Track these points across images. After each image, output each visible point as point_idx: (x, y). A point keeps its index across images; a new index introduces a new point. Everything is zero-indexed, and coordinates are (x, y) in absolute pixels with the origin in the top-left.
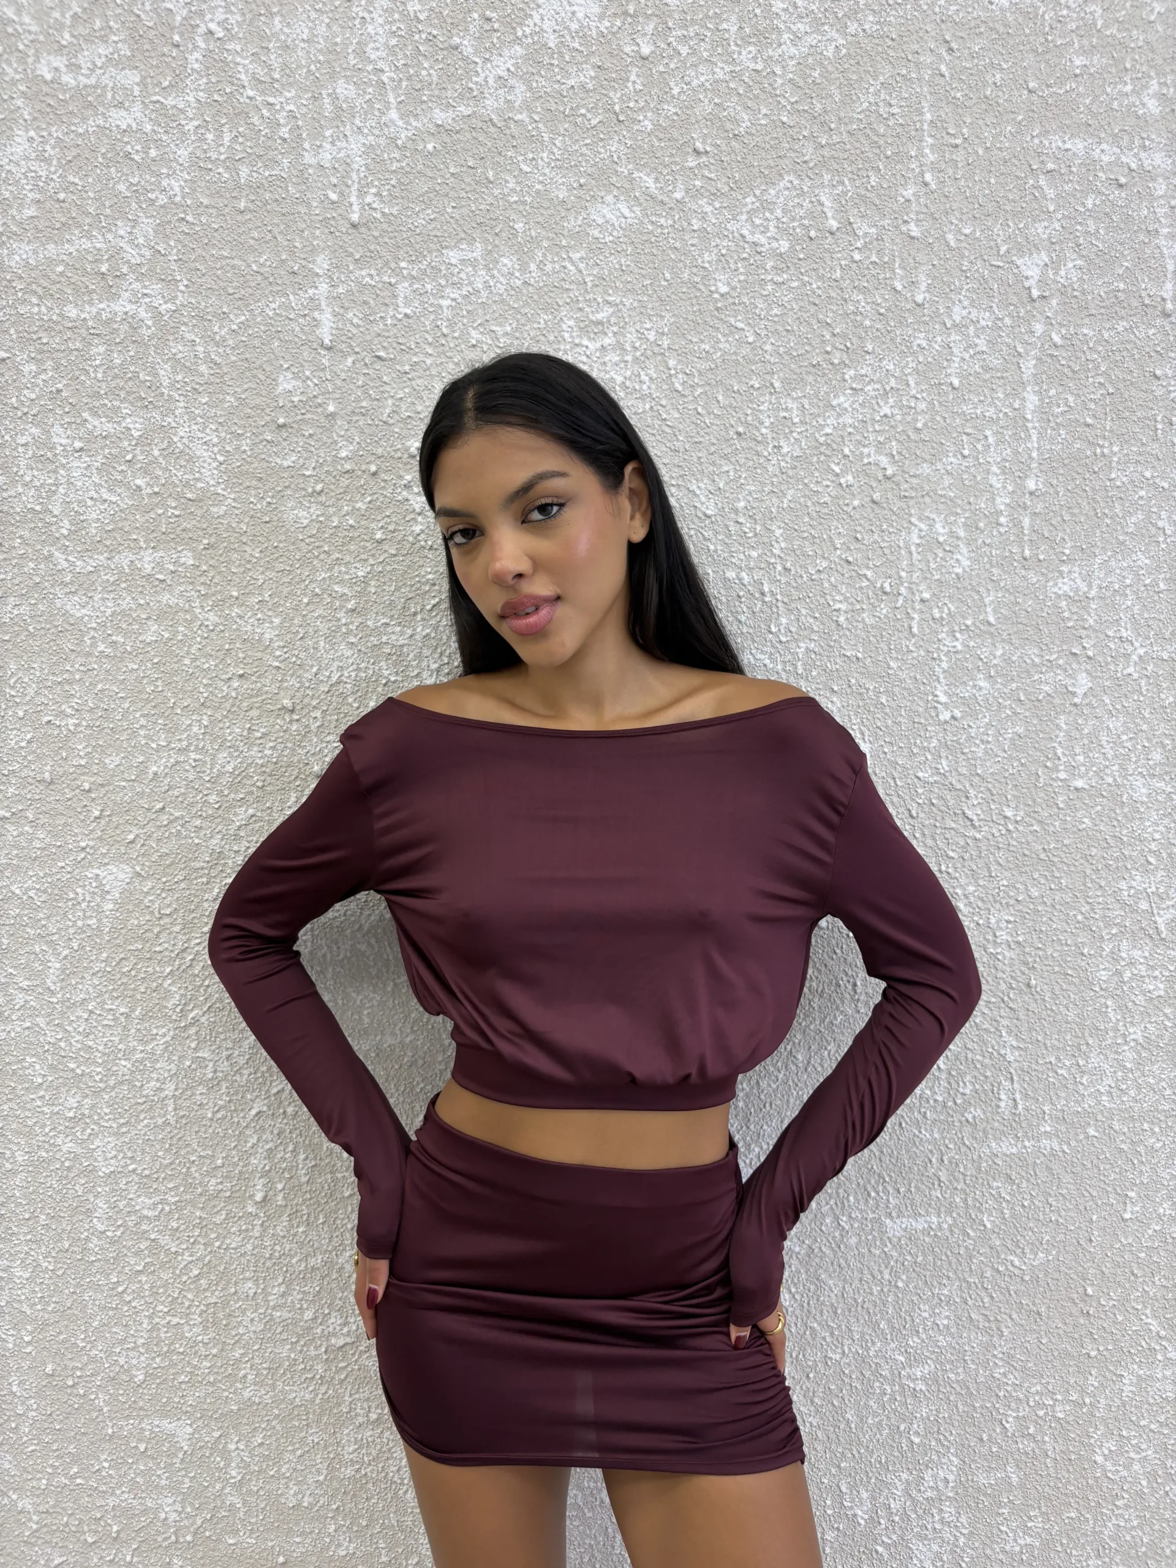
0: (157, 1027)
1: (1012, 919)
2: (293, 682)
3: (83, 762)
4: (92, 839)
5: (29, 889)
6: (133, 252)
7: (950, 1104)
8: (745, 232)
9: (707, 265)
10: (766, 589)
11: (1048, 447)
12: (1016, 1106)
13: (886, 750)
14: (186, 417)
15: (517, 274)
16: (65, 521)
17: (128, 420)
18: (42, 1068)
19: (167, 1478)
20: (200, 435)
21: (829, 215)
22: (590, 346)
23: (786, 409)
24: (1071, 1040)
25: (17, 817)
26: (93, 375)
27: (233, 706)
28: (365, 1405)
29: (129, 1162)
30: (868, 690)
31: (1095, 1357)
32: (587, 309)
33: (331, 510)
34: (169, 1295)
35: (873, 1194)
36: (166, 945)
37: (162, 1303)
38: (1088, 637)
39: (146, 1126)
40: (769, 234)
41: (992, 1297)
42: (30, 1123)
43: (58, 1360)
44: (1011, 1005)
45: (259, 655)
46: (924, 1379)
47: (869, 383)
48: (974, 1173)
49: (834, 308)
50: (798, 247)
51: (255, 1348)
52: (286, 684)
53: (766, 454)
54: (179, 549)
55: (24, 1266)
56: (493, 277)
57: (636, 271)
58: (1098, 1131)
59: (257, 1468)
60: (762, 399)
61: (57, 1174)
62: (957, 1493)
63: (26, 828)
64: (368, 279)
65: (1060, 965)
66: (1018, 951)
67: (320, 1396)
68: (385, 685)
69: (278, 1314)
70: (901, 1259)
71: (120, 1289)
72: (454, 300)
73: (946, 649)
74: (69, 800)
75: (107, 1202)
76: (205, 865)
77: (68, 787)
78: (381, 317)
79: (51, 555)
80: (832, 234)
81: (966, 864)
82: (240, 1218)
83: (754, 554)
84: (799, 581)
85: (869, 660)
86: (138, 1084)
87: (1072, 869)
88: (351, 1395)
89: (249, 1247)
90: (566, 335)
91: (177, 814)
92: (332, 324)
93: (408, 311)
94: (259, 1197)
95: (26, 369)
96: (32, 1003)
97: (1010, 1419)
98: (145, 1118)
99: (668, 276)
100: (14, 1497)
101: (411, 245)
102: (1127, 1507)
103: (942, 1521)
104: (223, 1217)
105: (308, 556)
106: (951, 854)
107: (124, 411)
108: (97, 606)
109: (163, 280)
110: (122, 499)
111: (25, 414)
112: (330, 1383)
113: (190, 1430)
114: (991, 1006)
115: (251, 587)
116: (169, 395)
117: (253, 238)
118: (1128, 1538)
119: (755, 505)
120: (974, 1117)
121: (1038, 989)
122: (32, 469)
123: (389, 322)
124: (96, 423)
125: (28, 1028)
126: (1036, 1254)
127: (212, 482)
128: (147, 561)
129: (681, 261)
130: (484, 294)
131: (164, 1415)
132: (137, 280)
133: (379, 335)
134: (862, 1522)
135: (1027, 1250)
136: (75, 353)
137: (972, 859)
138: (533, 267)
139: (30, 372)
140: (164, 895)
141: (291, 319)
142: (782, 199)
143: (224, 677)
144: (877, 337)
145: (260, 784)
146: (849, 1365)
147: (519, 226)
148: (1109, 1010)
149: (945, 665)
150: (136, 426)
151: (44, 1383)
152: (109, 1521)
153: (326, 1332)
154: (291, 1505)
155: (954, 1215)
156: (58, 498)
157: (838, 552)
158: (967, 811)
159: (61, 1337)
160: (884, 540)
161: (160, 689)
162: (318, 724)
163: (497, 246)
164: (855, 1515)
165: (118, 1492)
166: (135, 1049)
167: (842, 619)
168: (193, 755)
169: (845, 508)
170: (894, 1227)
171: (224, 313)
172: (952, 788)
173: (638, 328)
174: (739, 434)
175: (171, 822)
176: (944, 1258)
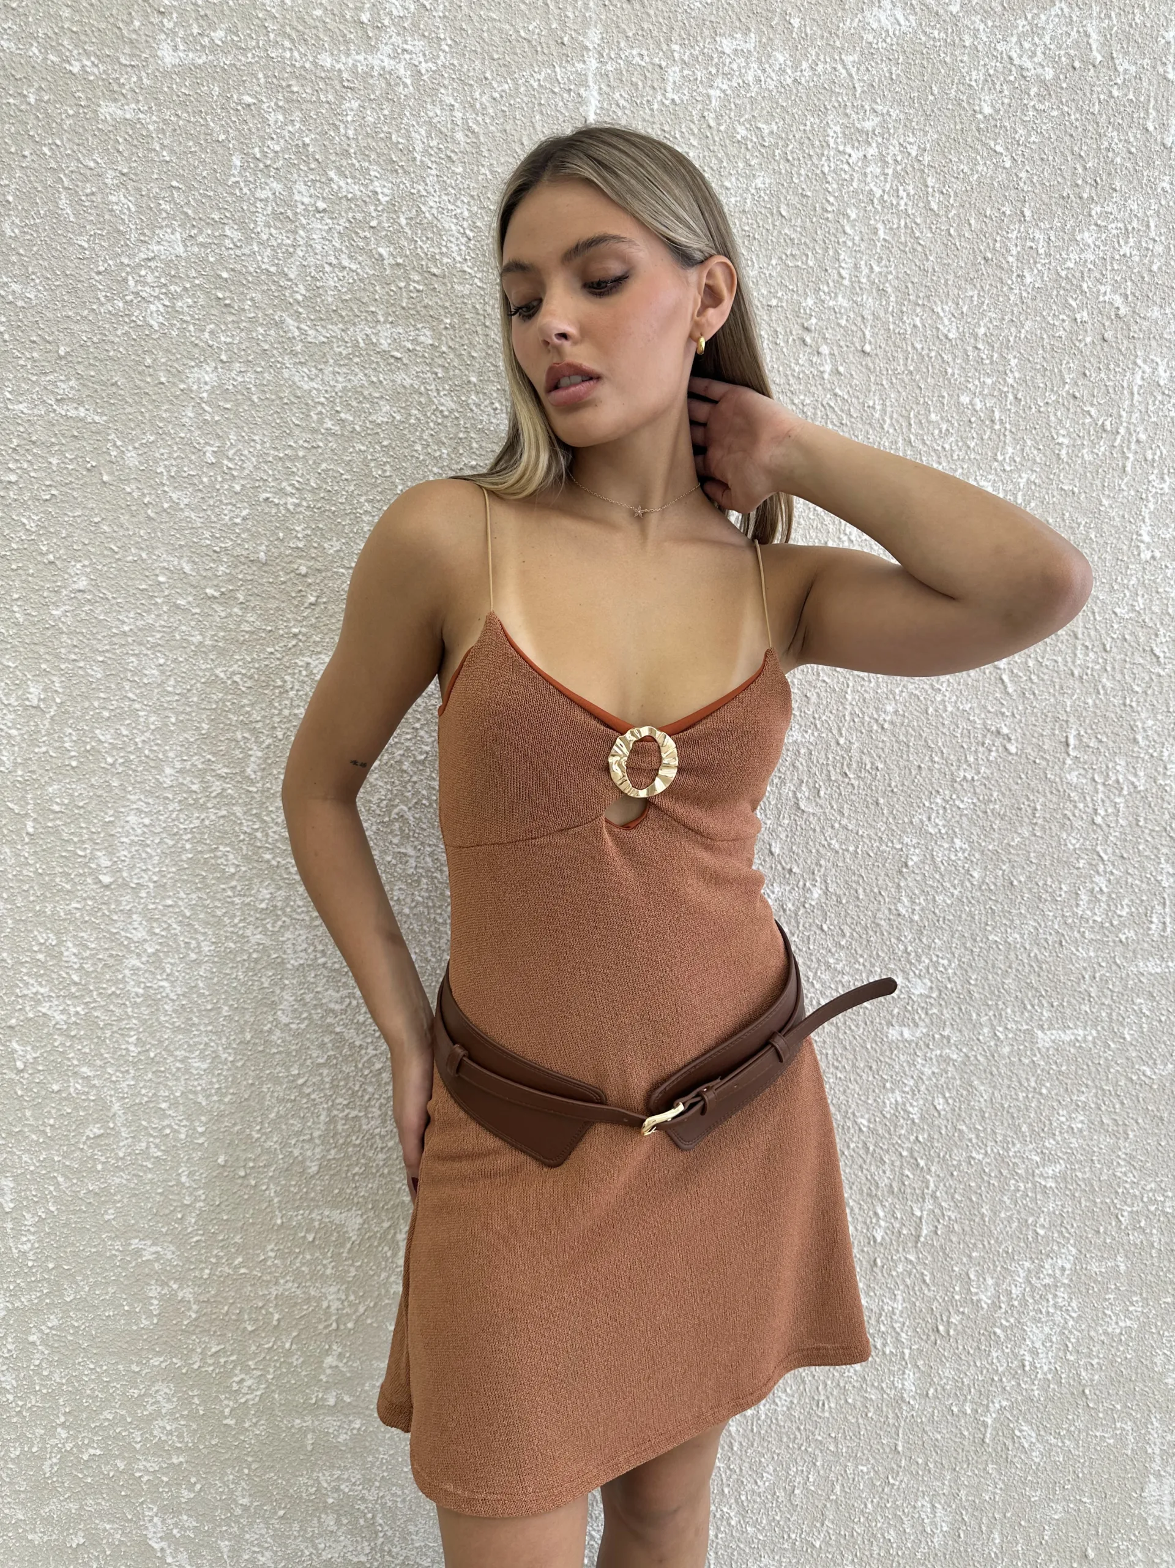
3: (301, 545)
4: (305, 626)
5: (234, 673)
7: (1107, 925)
8: (1014, 55)
9: (973, 83)
10: (997, 415)
12: (1164, 930)
14: (437, 187)
16: (301, 286)
17: (376, 183)
18: (236, 858)
20: (450, 207)
21: (1094, 47)
23: (1033, 240)
25: (227, 598)
26: (342, 131)
30: (1079, 524)
32: (854, 116)
35: (1029, 1007)
41: (1122, 1103)
42: (219, 913)
43: (230, 1151)
46: (1054, 1177)
50: (1062, 77)
53: (1010, 282)
54: (419, 326)
55: (203, 1057)
56: (764, 71)
57: (905, 81)
61: (243, 965)
62: (1071, 1280)
63: (236, 610)
64: (638, 59)
70: (1047, 1068)
71: (300, 1081)
72: (724, 91)
73: (1154, 490)
74: (283, 583)
75: (293, 994)
77: (282, 569)
78: (648, 101)
79: (282, 322)
83: (989, 381)
85: (1083, 495)
95: (272, 118)
96: (229, 791)
97: (1125, 1214)
100: (175, 1286)
103: (1055, 1306)
106: (1136, 688)
108: (326, 379)
110: (363, 268)
111: (267, 166)
116: (422, 161)
119: (995, 332)
120: (1127, 938)
122: (269, 227)
123: (656, 106)
124: (342, 183)
125: (223, 817)
126: (1166, 1065)
127: (458, 259)
130: (755, 89)
132: (398, 34)
134: (985, 1306)
135: (1158, 1062)
136: (327, 106)
137: (1154, 694)
138: (805, 65)
139: (276, 122)
141: (554, 92)
142: (1051, 26)
144: (1126, 175)
146: (989, 1164)
147: (796, 22)
149: (1151, 506)
151: (214, 1174)
152: (271, 1310)
155: (1099, 1028)
156: (296, 261)
157: (1067, 387)
159: (236, 1128)
160: (1109, 379)
164: (979, 1301)
165: (282, 1281)
167: (1064, 452)
170: (1044, 1039)
171: (486, 79)
172: (1144, 625)
173: (901, 141)
174: (986, 259)
176: (1085, 1067)
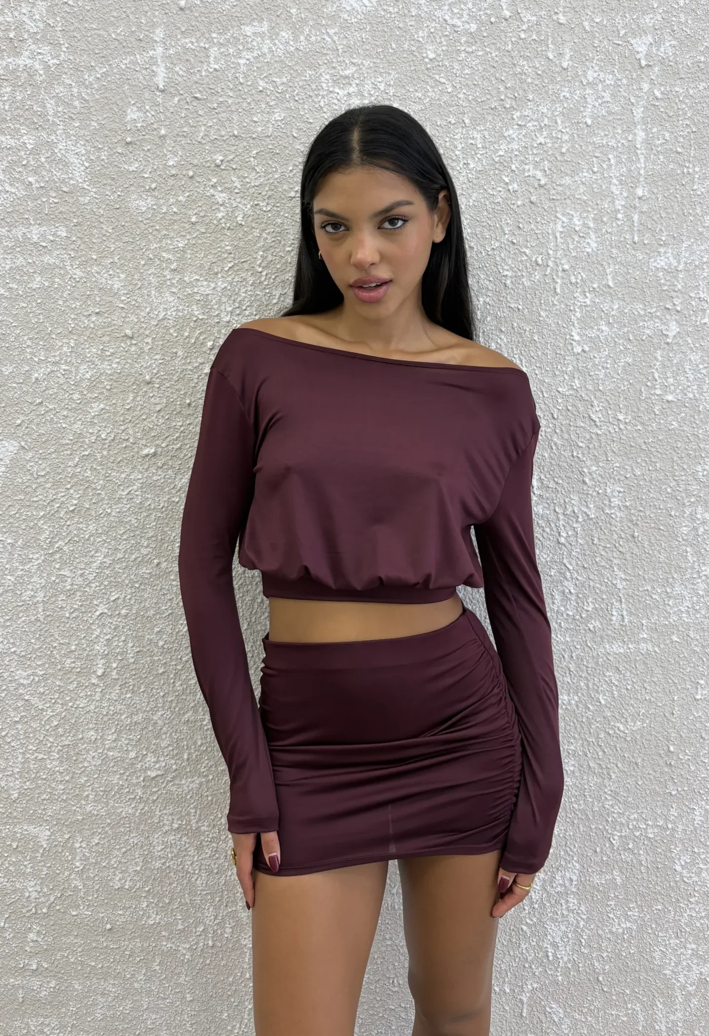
0: (33, 553)
1: (622, 490)
2: (133, 318)
6: (32, 24)
11: (651, 167)
13: (537, 372)
15: (292, 43)
19: (31, 867)
22: (340, 93)
24: (662, 575)
27: (91, 333)
28: (170, 818)
29: (11, 646)
31: (675, 795)
33: (162, 201)
34: (37, 739)
36: (40, 497)
37: (32, 744)
38: (677, 297)
39: (23, 622)
40: (463, 20)
44: (621, 549)
45: (111, 299)
47: (530, 121)
48: (594, 666)
49: (508, 70)
51: (96, 776)
52: (128, 319)
58: (679, 638)
59: (94, 861)
60: (456, 131)
65: (655, 523)
66: (626, 512)
67: (139, 811)
68: (195, 321)
69: (112, 754)
76: (69, 442)
80: (506, 20)
81: (591, 451)
82: (86, 687)
84: (480, 256)
86: (19, 592)
87: (664, 456)
88: (160, 811)
89: (92, 707)
90: (324, 85)
91: (51, 407)
92: (165, 75)
93: (217, 67)
94: (100, 672)
98: (23, 616)
99: (394, 46)
101: (220, 22)
102: (697, 903)
104: (75, 685)
105: (146, 232)
107: (22, 131)
109: (51, 44)
112: (146, 802)
113: (48, 833)
114: (607, 550)
115: (106, 253)
117: (113, 17)
118: (698, 924)
121: (640, 539)
128: (35, 234)
129: (403, 36)
131: (31, 822)
133: (197, 83)
140: (40, 462)
143: (86, 313)
145: (108, 387)
148: (689, 554)
150: (29, 141)
153: (144, 767)
154: (117, 887)
158: (592, 415)
161: (41, 321)
162: (149, 347)
163: (277, 24)
166: (17, 569)
168: (63, 367)
169: (512, 207)
175: (47, 412)
